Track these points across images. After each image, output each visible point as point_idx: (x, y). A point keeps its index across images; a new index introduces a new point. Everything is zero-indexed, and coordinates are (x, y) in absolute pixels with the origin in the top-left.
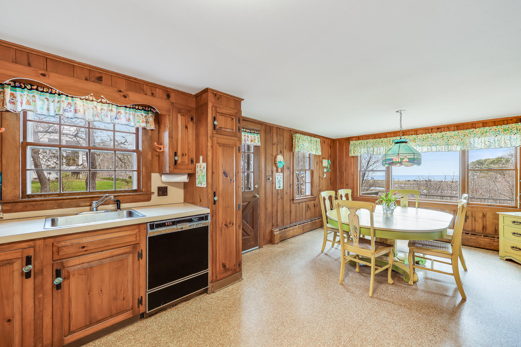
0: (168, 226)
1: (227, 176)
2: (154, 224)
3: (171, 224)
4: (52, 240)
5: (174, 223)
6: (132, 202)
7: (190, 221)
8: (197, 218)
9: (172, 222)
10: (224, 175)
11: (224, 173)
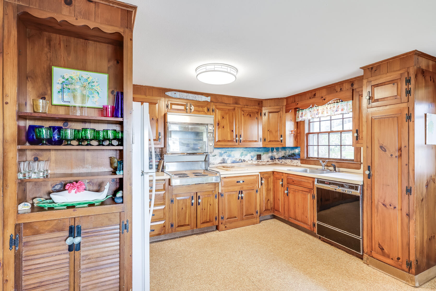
0: (326, 184)
1: (385, 151)
2: (319, 180)
3: (328, 183)
4: (287, 175)
5: (330, 184)
6: (347, 168)
7: (342, 186)
8: (348, 185)
9: (329, 182)
10: (382, 150)
11: (381, 147)
